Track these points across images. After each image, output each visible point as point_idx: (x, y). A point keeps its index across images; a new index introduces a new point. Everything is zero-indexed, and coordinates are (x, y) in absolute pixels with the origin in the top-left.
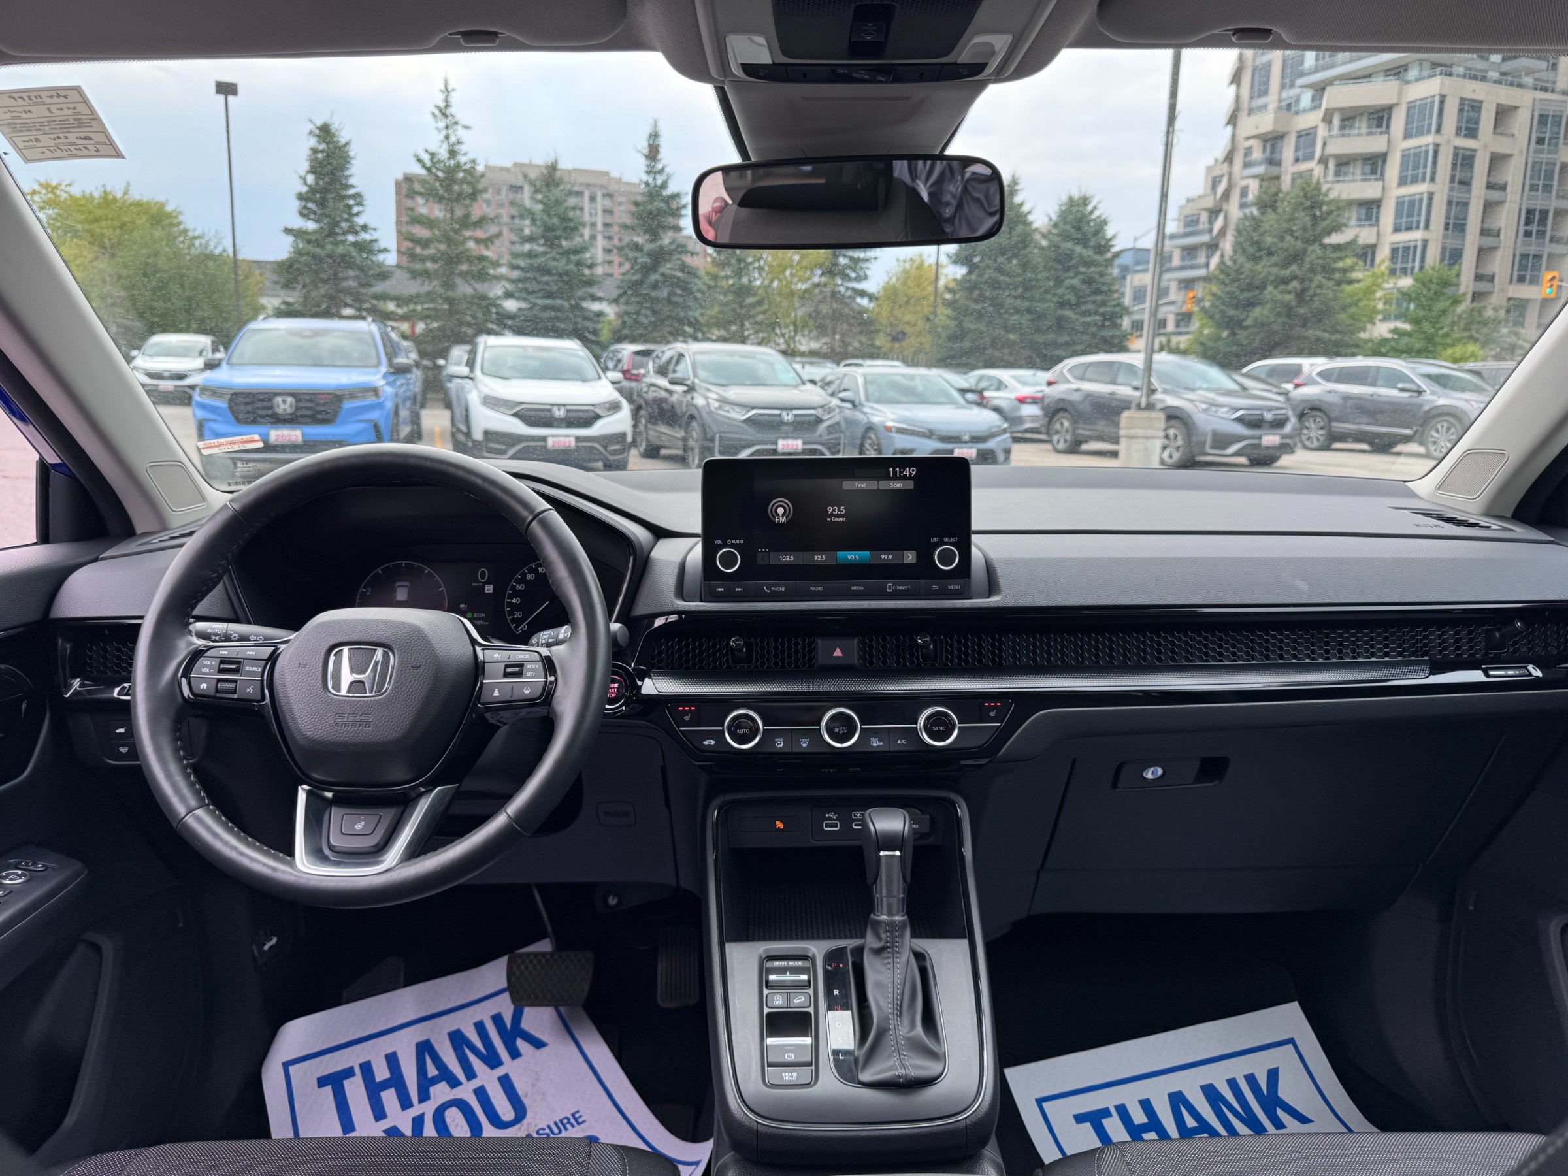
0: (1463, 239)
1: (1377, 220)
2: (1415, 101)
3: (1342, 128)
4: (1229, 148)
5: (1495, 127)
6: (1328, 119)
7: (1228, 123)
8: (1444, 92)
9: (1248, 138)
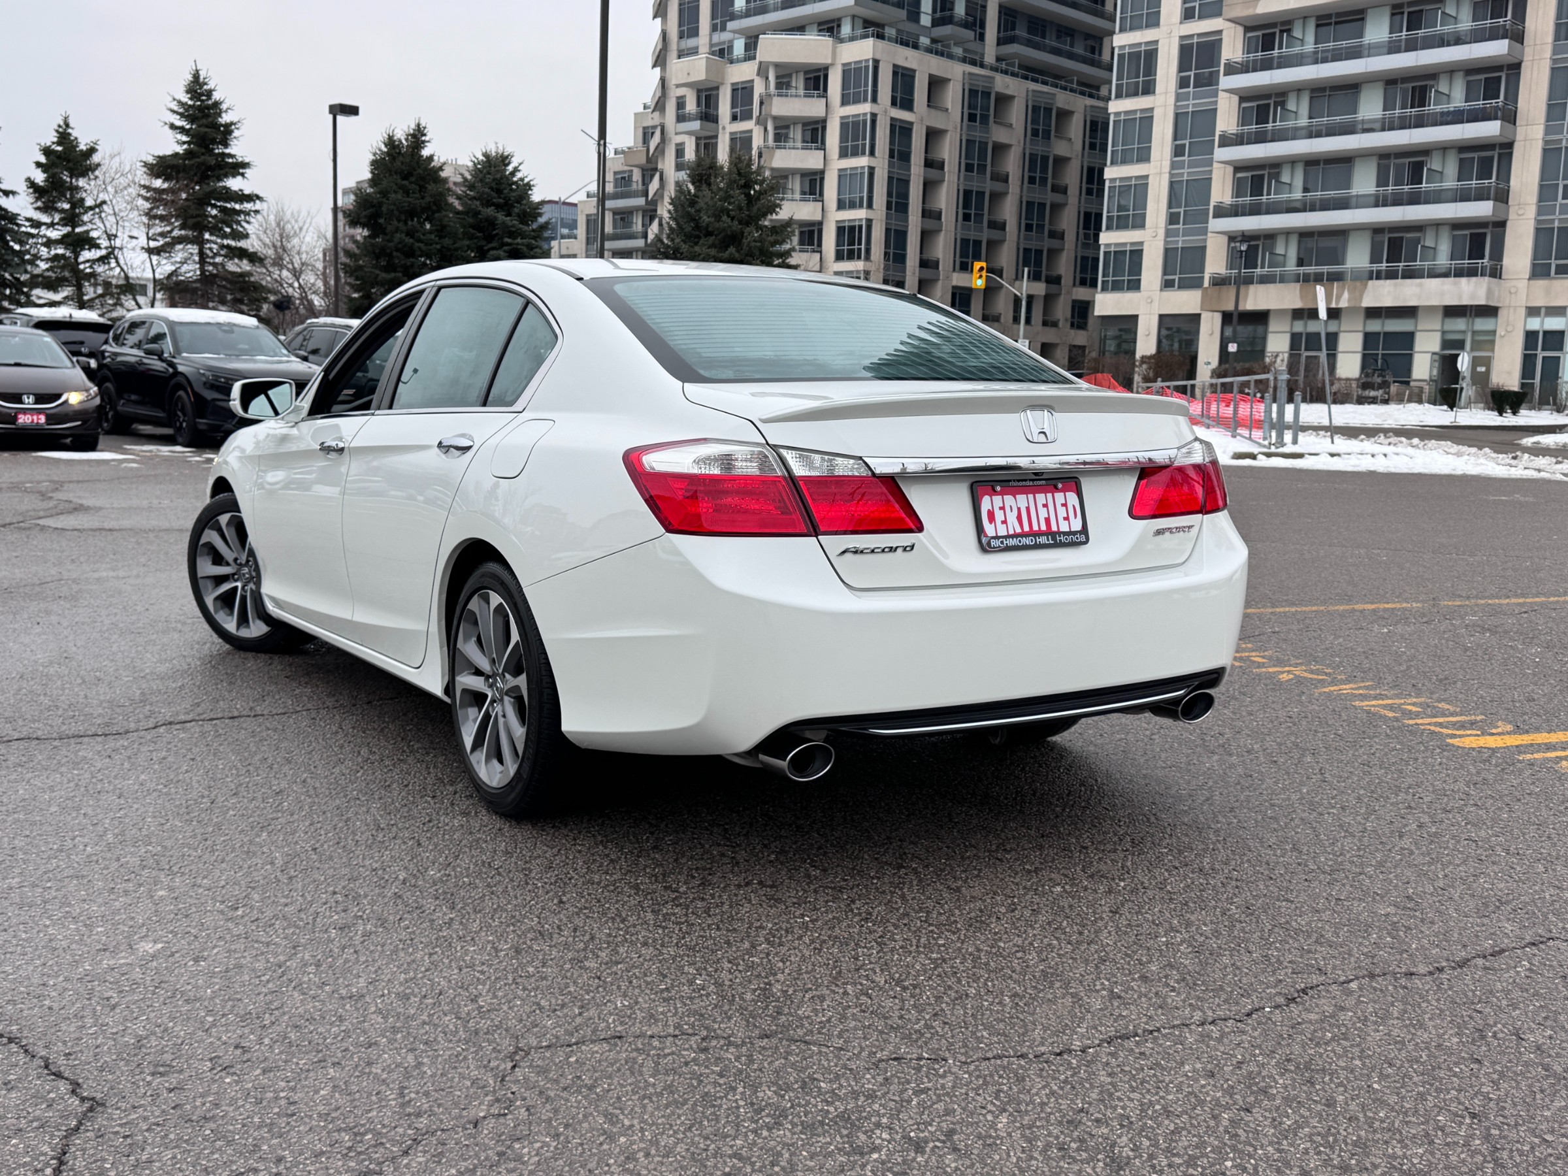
0: (906, 220)
1: (821, 194)
2: (849, 64)
3: (779, 86)
4: (659, 94)
5: (929, 101)
6: (762, 71)
7: (654, 66)
8: (878, 57)
9: (678, 86)
